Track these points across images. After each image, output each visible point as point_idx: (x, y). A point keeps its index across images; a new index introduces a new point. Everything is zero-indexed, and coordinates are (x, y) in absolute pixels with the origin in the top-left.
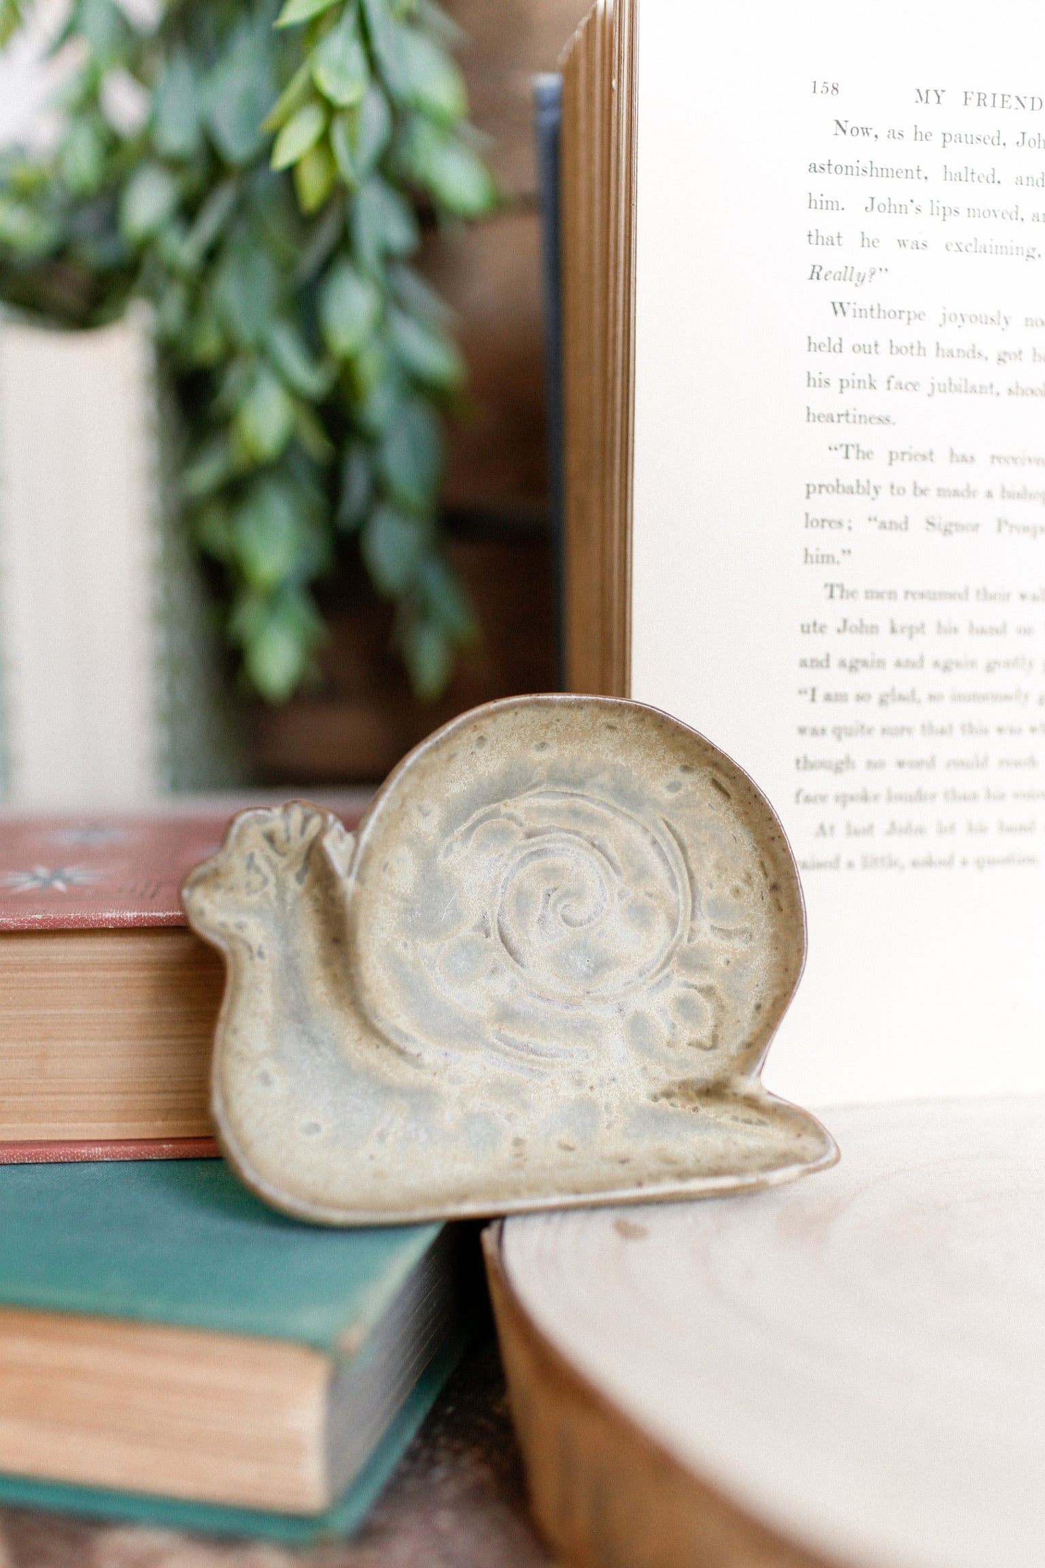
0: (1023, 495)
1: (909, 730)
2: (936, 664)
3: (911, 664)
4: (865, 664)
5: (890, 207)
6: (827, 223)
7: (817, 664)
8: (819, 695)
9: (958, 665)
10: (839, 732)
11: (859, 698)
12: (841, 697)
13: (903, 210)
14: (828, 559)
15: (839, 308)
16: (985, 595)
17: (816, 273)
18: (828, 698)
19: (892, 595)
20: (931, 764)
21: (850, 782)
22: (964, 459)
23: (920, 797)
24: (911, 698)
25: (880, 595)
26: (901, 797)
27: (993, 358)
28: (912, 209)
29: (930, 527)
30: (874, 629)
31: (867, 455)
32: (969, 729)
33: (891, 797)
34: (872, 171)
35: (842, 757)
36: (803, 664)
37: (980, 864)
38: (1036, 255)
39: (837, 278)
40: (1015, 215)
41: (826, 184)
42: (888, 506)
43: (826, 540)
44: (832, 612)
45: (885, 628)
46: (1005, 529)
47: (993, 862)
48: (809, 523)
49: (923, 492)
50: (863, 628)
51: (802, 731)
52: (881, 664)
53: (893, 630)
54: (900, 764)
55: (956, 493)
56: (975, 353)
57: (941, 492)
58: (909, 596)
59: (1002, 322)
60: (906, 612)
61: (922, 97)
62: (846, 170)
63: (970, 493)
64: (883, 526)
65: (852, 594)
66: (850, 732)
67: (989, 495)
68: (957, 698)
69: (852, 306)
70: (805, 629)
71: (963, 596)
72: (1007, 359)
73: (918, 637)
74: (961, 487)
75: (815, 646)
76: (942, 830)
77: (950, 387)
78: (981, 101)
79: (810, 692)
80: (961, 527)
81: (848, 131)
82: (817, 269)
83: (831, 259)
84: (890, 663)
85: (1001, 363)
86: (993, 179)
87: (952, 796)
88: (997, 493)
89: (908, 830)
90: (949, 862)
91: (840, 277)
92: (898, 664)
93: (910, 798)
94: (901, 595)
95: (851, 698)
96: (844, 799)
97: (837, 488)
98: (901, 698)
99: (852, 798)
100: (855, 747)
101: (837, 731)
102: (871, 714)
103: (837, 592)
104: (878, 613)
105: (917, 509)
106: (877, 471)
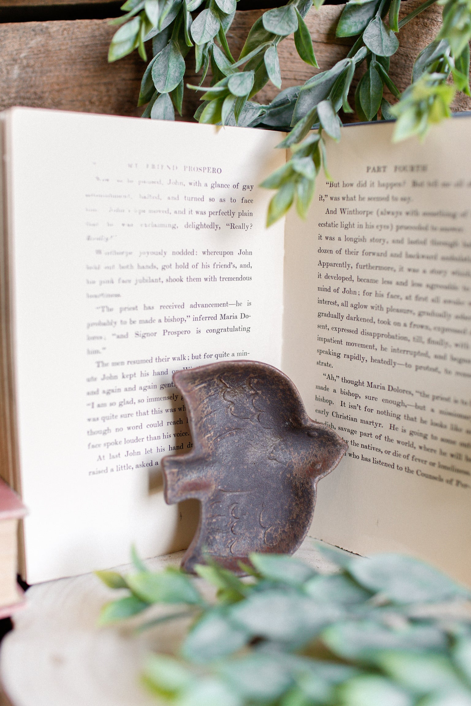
0: (173, 320)
1: (131, 415)
2: (141, 388)
3: (130, 389)
4: (113, 391)
5: (118, 210)
6: (92, 218)
7: (94, 393)
8: (95, 405)
9: (150, 387)
10: (104, 419)
11: (111, 404)
12: (104, 405)
13: (123, 211)
14: (97, 352)
15: (98, 252)
16: (159, 360)
17: (89, 238)
18: (99, 406)
19: (123, 363)
20: (141, 426)
21: (110, 438)
22: (150, 308)
23: (137, 440)
24: (132, 402)
25: (117, 364)
26: (130, 441)
27: (160, 268)
28: (126, 211)
29: (137, 336)
30: (116, 377)
31: (111, 310)
32: (154, 412)
33: (126, 442)
34: (111, 196)
35: (106, 429)
36: (88, 394)
38: (176, 227)
39: (97, 240)
40: (168, 212)
41: (92, 203)
42: (121, 330)
43: (95, 345)
44: (99, 372)
45: (120, 376)
46: (166, 334)
48: (89, 338)
49: (134, 322)
50: (112, 377)
51: (89, 420)
52: (119, 390)
53: (123, 377)
54: (129, 428)
55: (147, 322)
56: (153, 267)
57: (141, 322)
58: (129, 363)
59: (163, 254)
60: (127, 370)
61: (130, 166)
62: (101, 196)
63: (152, 321)
64: (118, 337)
65: (107, 365)
66: (108, 418)
67: (160, 321)
68: (150, 400)
69: (105, 251)
70: (89, 380)
71: (150, 361)
72: (165, 268)
73: (133, 379)
74: (149, 319)
75: (93, 386)
76: (146, 452)
77: (144, 281)
78: (153, 166)
79: (91, 404)
80: (149, 335)
81: (102, 181)
82: (90, 236)
83: (95, 232)
84: (123, 390)
85: (163, 270)
86: (158, 197)
87: (150, 438)
88: (163, 320)
89: (134, 454)
90: (150, 465)
91: (100, 239)
92: (126, 390)
93: (134, 441)
94: (126, 363)
95: (108, 405)
96: (107, 445)
97: (100, 324)
98: (128, 403)
99: (111, 444)
100: (112, 424)
101: (103, 419)
102: (117, 411)
103: (101, 364)
104: (117, 371)
105: (131, 329)
106: (116, 316)
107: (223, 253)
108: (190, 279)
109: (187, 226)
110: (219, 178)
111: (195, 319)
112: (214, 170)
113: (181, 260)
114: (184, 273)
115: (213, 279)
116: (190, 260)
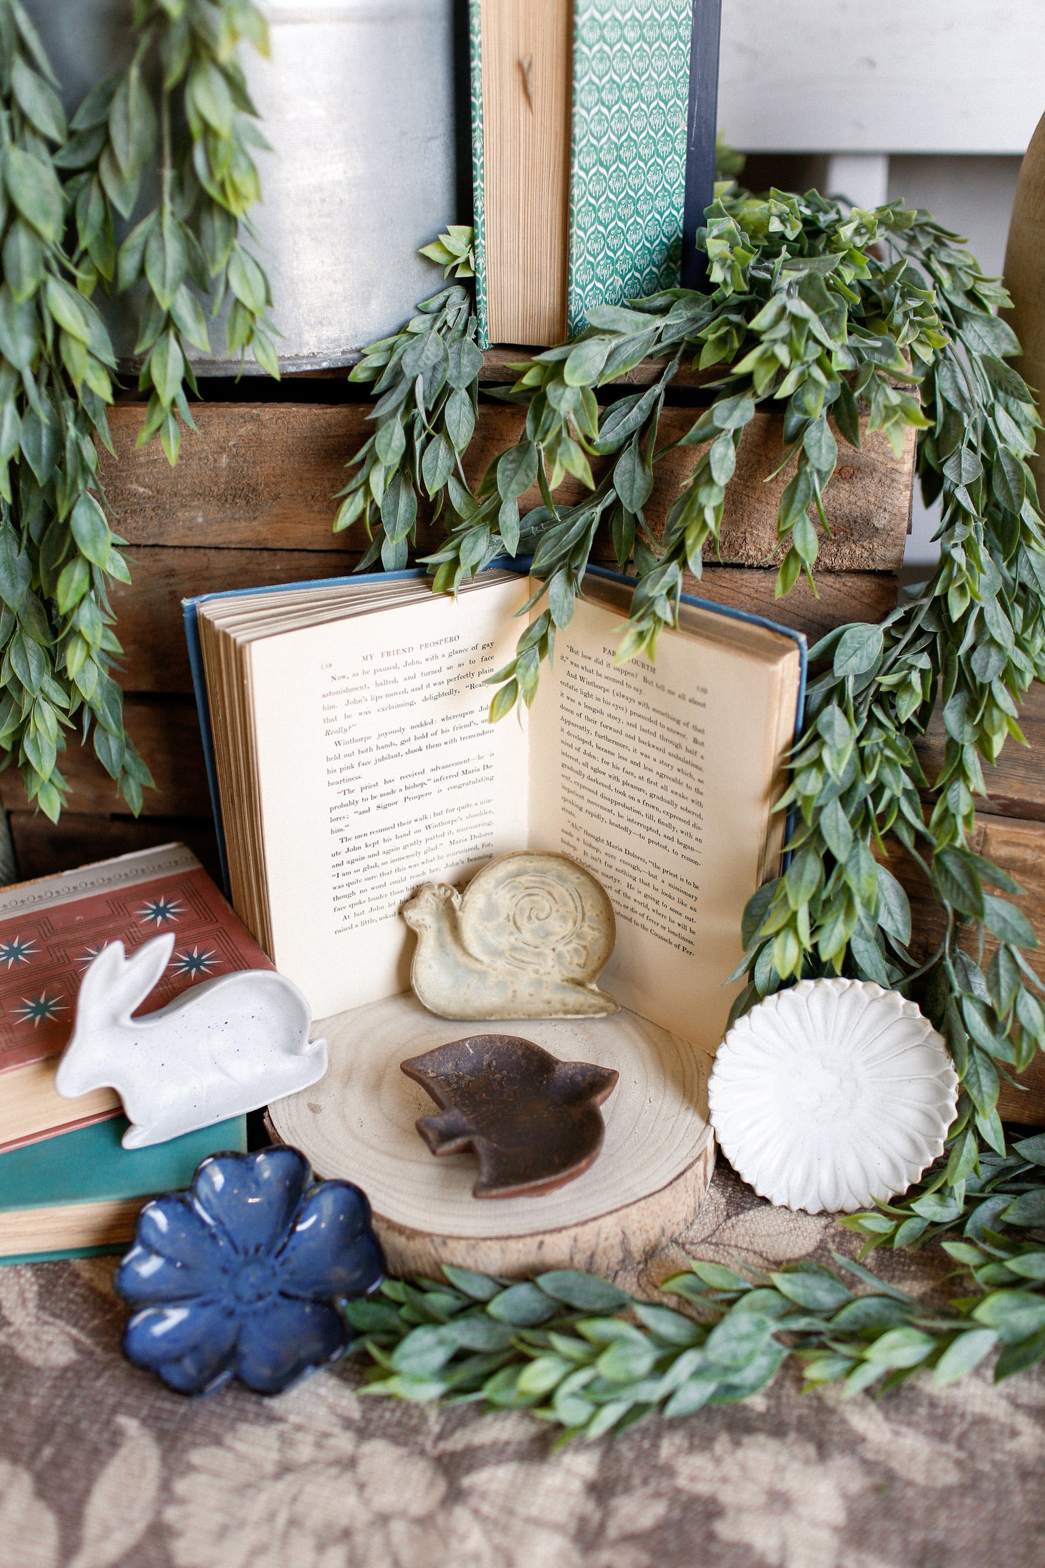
0: (414, 786)
1: (375, 877)
2: (384, 852)
3: (374, 855)
4: (357, 860)
5: (355, 702)
6: (330, 714)
7: (338, 865)
8: (340, 875)
9: (392, 850)
10: (348, 885)
11: (355, 871)
12: (349, 873)
13: (360, 701)
14: (340, 830)
15: (338, 743)
16: (401, 824)
17: (328, 733)
18: (344, 875)
19: (366, 835)
20: (384, 885)
21: (354, 899)
22: (390, 781)
23: (381, 897)
24: (375, 866)
25: (361, 836)
26: (373, 899)
27: (399, 744)
28: (363, 700)
29: (378, 808)
30: (359, 848)
31: (353, 791)
32: (398, 870)
33: (370, 900)
34: (347, 690)
35: (351, 892)
36: (334, 867)
38: (414, 703)
39: (336, 733)
40: (405, 692)
41: (329, 701)
42: (362, 806)
43: (339, 824)
44: (343, 847)
45: (363, 846)
46: (407, 800)
48: (332, 820)
49: (375, 797)
50: (355, 849)
51: (335, 888)
52: (363, 858)
53: (367, 846)
54: (373, 889)
55: (388, 794)
56: (392, 744)
57: (382, 795)
58: (372, 833)
59: (402, 730)
60: (370, 839)
61: (365, 658)
62: (338, 693)
63: (393, 792)
64: (360, 814)
65: (350, 839)
66: (352, 883)
67: (401, 790)
68: (393, 861)
69: (343, 741)
70: (333, 855)
71: (393, 827)
72: (404, 742)
73: (376, 846)
74: (390, 791)
75: (337, 860)
77: (383, 759)
78: (388, 654)
79: (336, 875)
80: (390, 805)
81: (337, 679)
82: (328, 731)
83: (333, 726)
84: (366, 857)
85: (402, 745)
86: (395, 681)
87: (393, 893)
88: (404, 789)
89: (377, 909)
91: (338, 732)
92: (369, 856)
94: (369, 834)
95: (352, 872)
96: (352, 906)
97: (342, 806)
98: (371, 867)
99: (355, 904)
100: (356, 888)
102: (361, 875)
103: (344, 840)
104: (360, 842)
105: (373, 804)
106: (357, 796)
107: (463, 715)
108: (429, 747)
109: (426, 699)
110: (456, 646)
111: (436, 781)
112: (451, 640)
113: (420, 732)
114: (423, 743)
115: (454, 740)
116: (430, 729)
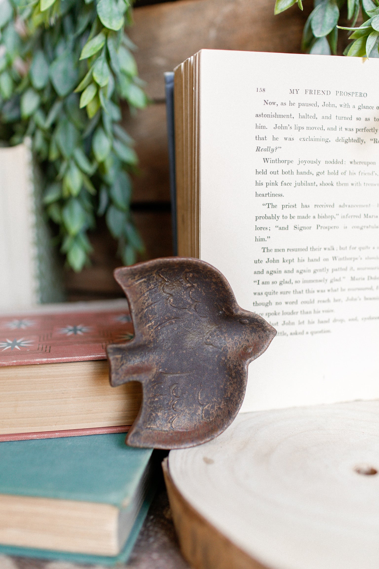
0: (325, 217)
1: (289, 292)
2: (298, 271)
3: (289, 272)
4: (275, 272)
5: (281, 127)
6: (261, 133)
7: (259, 273)
8: (260, 282)
9: (305, 271)
10: (267, 294)
11: (273, 283)
12: (267, 283)
13: (286, 128)
14: (263, 240)
15: (266, 160)
16: (313, 249)
17: (258, 149)
18: (263, 283)
19: (284, 250)
20: (297, 302)
21: (271, 309)
22: (306, 206)
23: (293, 313)
24: (290, 282)
25: (279, 250)
26: (287, 313)
27: (315, 174)
28: (289, 128)
29: (295, 228)
30: (278, 261)
31: (275, 207)
32: (308, 291)
33: (283, 314)
34: (276, 116)
35: (268, 302)
36: (255, 273)
37: (312, 333)
38: (328, 141)
39: (265, 150)
40: (322, 129)
41: (262, 121)
42: (282, 223)
43: (263, 234)
44: (264, 256)
45: (281, 261)
46: (319, 228)
47: (316, 332)
48: (257, 229)
49: (293, 217)
50: (274, 261)
51: (255, 294)
52: (280, 272)
53: (284, 261)
54: (286, 303)
55: (304, 217)
56: (309, 173)
57: (299, 217)
58: (289, 250)
59: (318, 162)
60: (288, 256)
61: (292, 92)
62: (268, 116)
63: (308, 217)
64: (280, 229)
65: (271, 251)
66: (270, 294)
67: (314, 217)
68: (304, 282)
69: (270, 159)
70: (256, 262)
71: (306, 250)
72: (319, 174)
73: (291, 263)
74: (305, 215)
75: (259, 267)
76: (300, 323)
77: (301, 184)
78: (311, 92)
79: (257, 281)
80: (305, 228)
81: (268, 104)
82: (259, 148)
83: (263, 144)
84: (283, 272)
85: (318, 176)
86: (315, 117)
87: (303, 312)
88: (317, 217)
89: (289, 323)
90: (302, 333)
91: (266, 150)
92: (286, 272)
93: (290, 314)
94: (286, 250)
95: (271, 283)
96: (269, 314)
97: (266, 217)
98: (287, 282)
99: (271, 314)
100: (273, 299)
102: (278, 289)
103: (266, 250)
104: (279, 256)
105: (291, 223)
106: (278, 211)
107: (368, 164)
108: (339, 184)
109: (338, 140)
110: (365, 101)
111: (343, 217)
112: (361, 95)
113: (332, 168)
114: (334, 179)
115: (359, 184)
116: (340, 168)
